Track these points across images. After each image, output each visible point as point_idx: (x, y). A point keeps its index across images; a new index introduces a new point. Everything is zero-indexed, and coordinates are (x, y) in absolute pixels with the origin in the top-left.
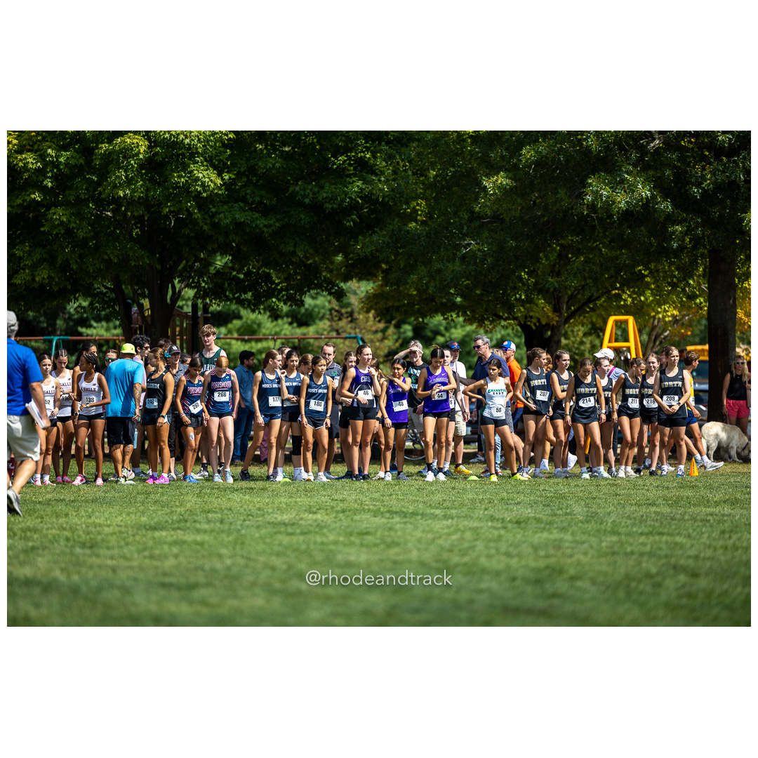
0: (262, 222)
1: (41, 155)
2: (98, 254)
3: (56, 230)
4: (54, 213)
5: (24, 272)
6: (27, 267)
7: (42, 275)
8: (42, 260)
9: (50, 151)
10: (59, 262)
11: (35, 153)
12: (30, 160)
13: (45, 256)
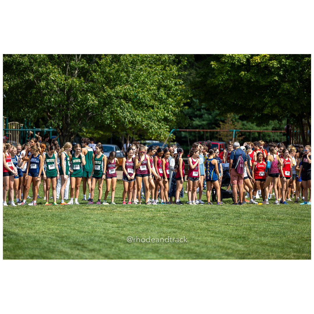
1: (279, 62)
2: (298, 102)
3: (284, 92)
4: (284, 86)
5: (268, 109)
6: (269, 106)
7: (276, 110)
8: (276, 104)
9: (283, 60)
10: (283, 105)
11: (277, 60)
12: (275, 63)
13: (277, 102)
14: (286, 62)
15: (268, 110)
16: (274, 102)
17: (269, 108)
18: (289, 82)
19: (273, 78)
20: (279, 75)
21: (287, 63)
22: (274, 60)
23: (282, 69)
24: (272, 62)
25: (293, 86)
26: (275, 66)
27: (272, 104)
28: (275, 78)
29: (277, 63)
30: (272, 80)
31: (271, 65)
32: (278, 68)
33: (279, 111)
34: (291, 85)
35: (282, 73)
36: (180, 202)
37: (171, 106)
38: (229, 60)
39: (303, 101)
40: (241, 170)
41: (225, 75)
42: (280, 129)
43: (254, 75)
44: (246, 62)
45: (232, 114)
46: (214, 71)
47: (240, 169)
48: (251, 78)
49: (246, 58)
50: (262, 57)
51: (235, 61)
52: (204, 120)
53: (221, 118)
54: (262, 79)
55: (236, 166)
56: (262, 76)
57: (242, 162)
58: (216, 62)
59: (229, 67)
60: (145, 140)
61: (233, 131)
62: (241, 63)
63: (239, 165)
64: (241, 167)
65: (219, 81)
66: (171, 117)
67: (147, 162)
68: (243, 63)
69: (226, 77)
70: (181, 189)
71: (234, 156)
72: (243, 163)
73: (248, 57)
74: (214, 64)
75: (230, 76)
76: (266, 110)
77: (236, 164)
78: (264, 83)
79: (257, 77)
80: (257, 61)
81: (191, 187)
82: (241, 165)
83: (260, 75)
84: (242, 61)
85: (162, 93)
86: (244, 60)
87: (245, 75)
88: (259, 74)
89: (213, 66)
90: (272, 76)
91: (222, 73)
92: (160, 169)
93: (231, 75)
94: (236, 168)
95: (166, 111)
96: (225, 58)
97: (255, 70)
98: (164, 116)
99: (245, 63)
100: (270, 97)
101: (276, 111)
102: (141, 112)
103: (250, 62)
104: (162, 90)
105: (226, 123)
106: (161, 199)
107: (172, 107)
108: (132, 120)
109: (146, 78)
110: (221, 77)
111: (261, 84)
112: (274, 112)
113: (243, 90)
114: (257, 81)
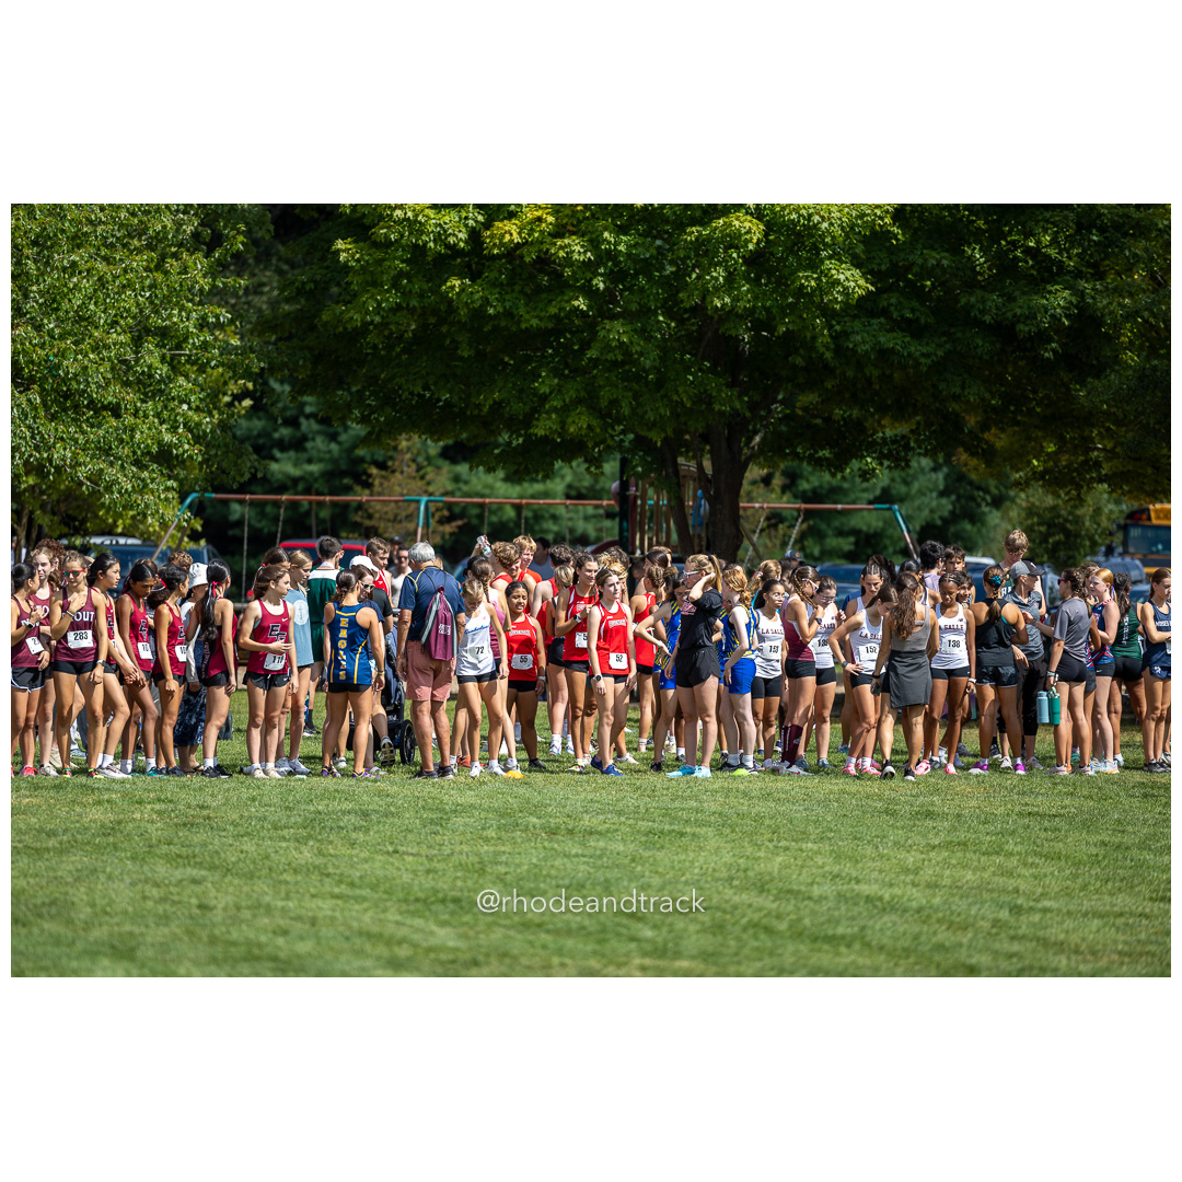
1: (591, 241)
2: (662, 392)
3: (610, 356)
5: (550, 418)
6: (555, 409)
7: (579, 423)
8: (579, 401)
9: (606, 234)
11: (583, 236)
12: (576, 248)
14: (616, 244)
15: (549, 423)
16: (573, 394)
17: (554, 416)
18: (627, 316)
19: (568, 301)
20: (589, 291)
21: (622, 248)
22: (573, 233)
23: (602, 270)
24: (566, 241)
26: (576, 256)
27: (564, 401)
28: (576, 303)
29: (582, 246)
30: (564, 309)
31: (562, 254)
32: (587, 264)
33: (590, 427)
35: (601, 286)
36: (219, 770)
37: (185, 407)
38: (402, 236)
40: (446, 648)
41: (388, 291)
42: (594, 493)
43: (498, 290)
44: (466, 242)
45: (416, 437)
46: (347, 273)
47: (441, 640)
48: (486, 302)
49: (466, 226)
50: (529, 223)
51: (424, 238)
52: (310, 461)
53: (373, 455)
54: (527, 305)
55: (426, 633)
56: (526, 295)
57: (448, 615)
58: (355, 242)
59: (403, 262)
60: (86, 533)
61: (418, 502)
62: (448, 246)
63: (437, 629)
64: (446, 636)
65: (367, 312)
66: (186, 447)
67: (96, 617)
68: (455, 244)
69: (393, 298)
70: (223, 720)
71: (417, 595)
72: (449, 621)
73: (476, 221)
74: (347, 250)
75: (406, 294)
76: (541, 424)
77: (423, 626)
78: (535, 322)
79: (507, 297)
80: (507, 237)
81: (261, 713)
82: (442, 626)
83: (521, 292)
84: (452, 240)
85: (152, 357)
86: (461, 235)
87: (463, 290)
88: (517, 288)
89: (343, 257)
90: (563, 293)
91: (375, 284)
92: (140, 645)
93: (410, 291)
94: (424, 639)
95: (165, 426)
96: (389, 227)
97: (501, 274)
98: (160, 443)
99: (462, 244)
100: (556, 372)
102: (72, 429)
103: (483, 243)
104: (150, 345)
105: (393, 472)
106: (147, 757)
107: (190, 408)
108: (37, 460)
109: (91, 299)
110: (372, 297)
111: (523, 326)
112: (572, 430)
113: (457, 348)
114: (508, 314)
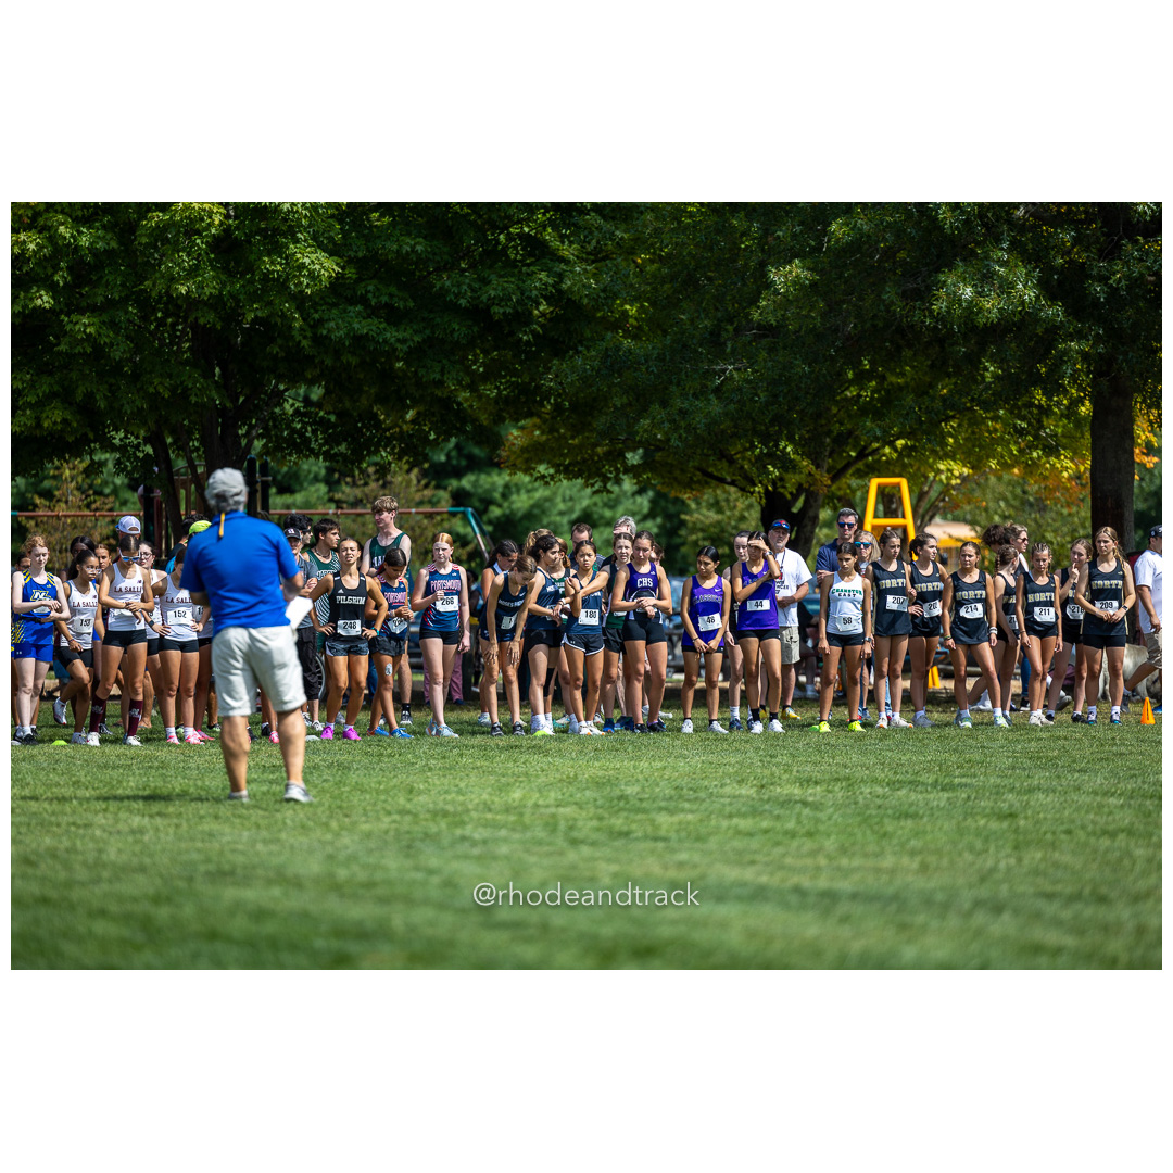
0: (392, 335)
2: (138, 384)
3: (78, 349)
4: (76, 323)
6: (29, 405)
7: (54, 417)
8: (53, 395)
9: (61, 229)
10: (79, 397)
13: (56, 388)
16: (46, 389)
17: (28, 412)
18: (93, 309)
19: (32, 298)
25: (113, 325)
27: (38, 396)
33: (65, 421)
34: (104, 323)
39: (156, 381)
101: (55, 423)
